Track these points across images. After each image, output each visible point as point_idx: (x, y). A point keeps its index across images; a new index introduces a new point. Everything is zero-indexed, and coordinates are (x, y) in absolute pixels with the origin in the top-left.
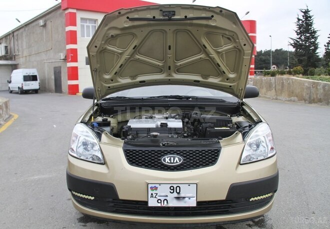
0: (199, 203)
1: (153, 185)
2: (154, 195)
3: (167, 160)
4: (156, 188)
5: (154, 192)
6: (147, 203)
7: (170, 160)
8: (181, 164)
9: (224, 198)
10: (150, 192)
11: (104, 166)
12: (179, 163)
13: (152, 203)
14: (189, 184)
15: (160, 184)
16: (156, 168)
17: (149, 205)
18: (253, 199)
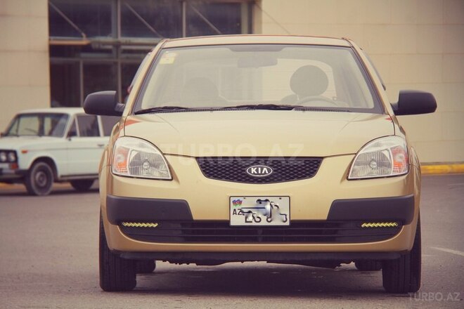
0: (291, 222)
1: (236, 199)
2: (238, 212)
3: (253, 170)
4: (240, 202)
5: (238, 207)
7: (257, 170)
8: (271, 176)
9: (325, 217)
10: (233, 207)
12: (268, 174)
13: (237, 221)
14: (280, 197)
15: (245, 197)
16: (239, 181)
17: (232, 223)
18: (367, 225)
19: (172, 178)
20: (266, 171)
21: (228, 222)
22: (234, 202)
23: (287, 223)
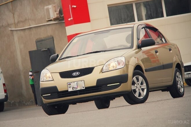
0: (85, 88)
1: (69, 83)
2: (70, 87)
3: (74, 74)
4: (70, 84)
5: (70, 86)
6: (68, 90)
7: (75, 74)
8: (79, 75)
9: (95, 85)
10: (69, 86)
11: (53, 81)
12: (78, 74)
13: (70, 90)
14: (81, 81)
15: (71, 82)
16: (70, 78)
17: (69, 91)
18: (109, 85)
19: (53, 79)
20: (78, 73)
21: (68, 91)
22: (69, 84)
23: (84, 88)
